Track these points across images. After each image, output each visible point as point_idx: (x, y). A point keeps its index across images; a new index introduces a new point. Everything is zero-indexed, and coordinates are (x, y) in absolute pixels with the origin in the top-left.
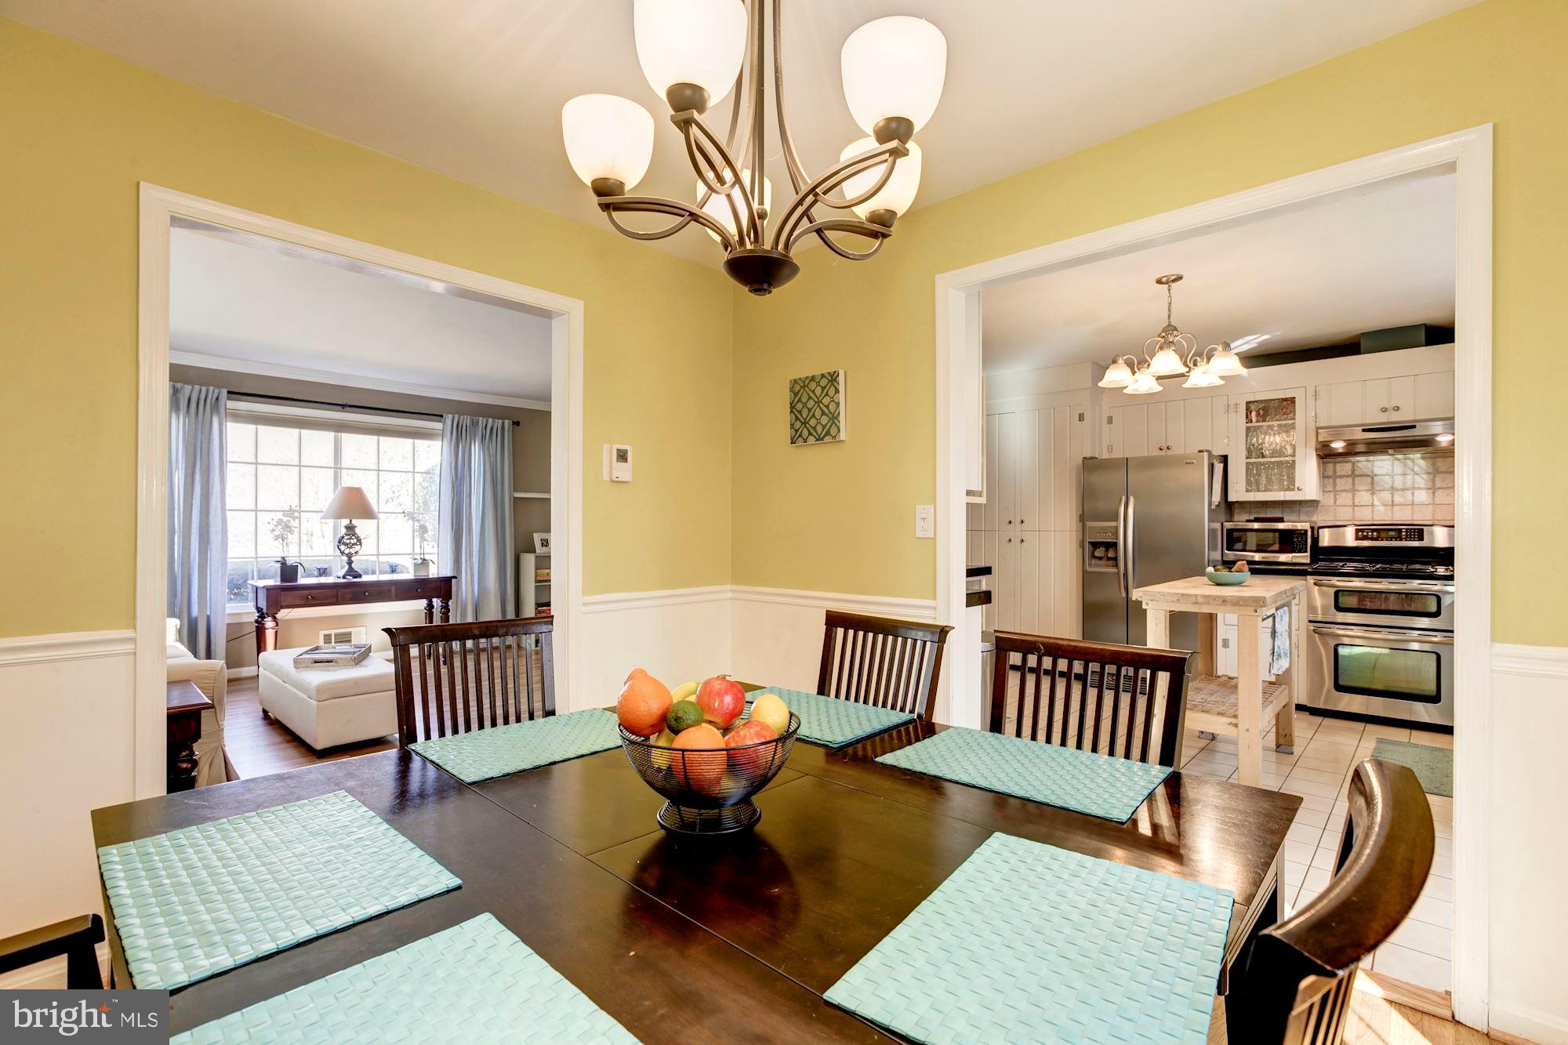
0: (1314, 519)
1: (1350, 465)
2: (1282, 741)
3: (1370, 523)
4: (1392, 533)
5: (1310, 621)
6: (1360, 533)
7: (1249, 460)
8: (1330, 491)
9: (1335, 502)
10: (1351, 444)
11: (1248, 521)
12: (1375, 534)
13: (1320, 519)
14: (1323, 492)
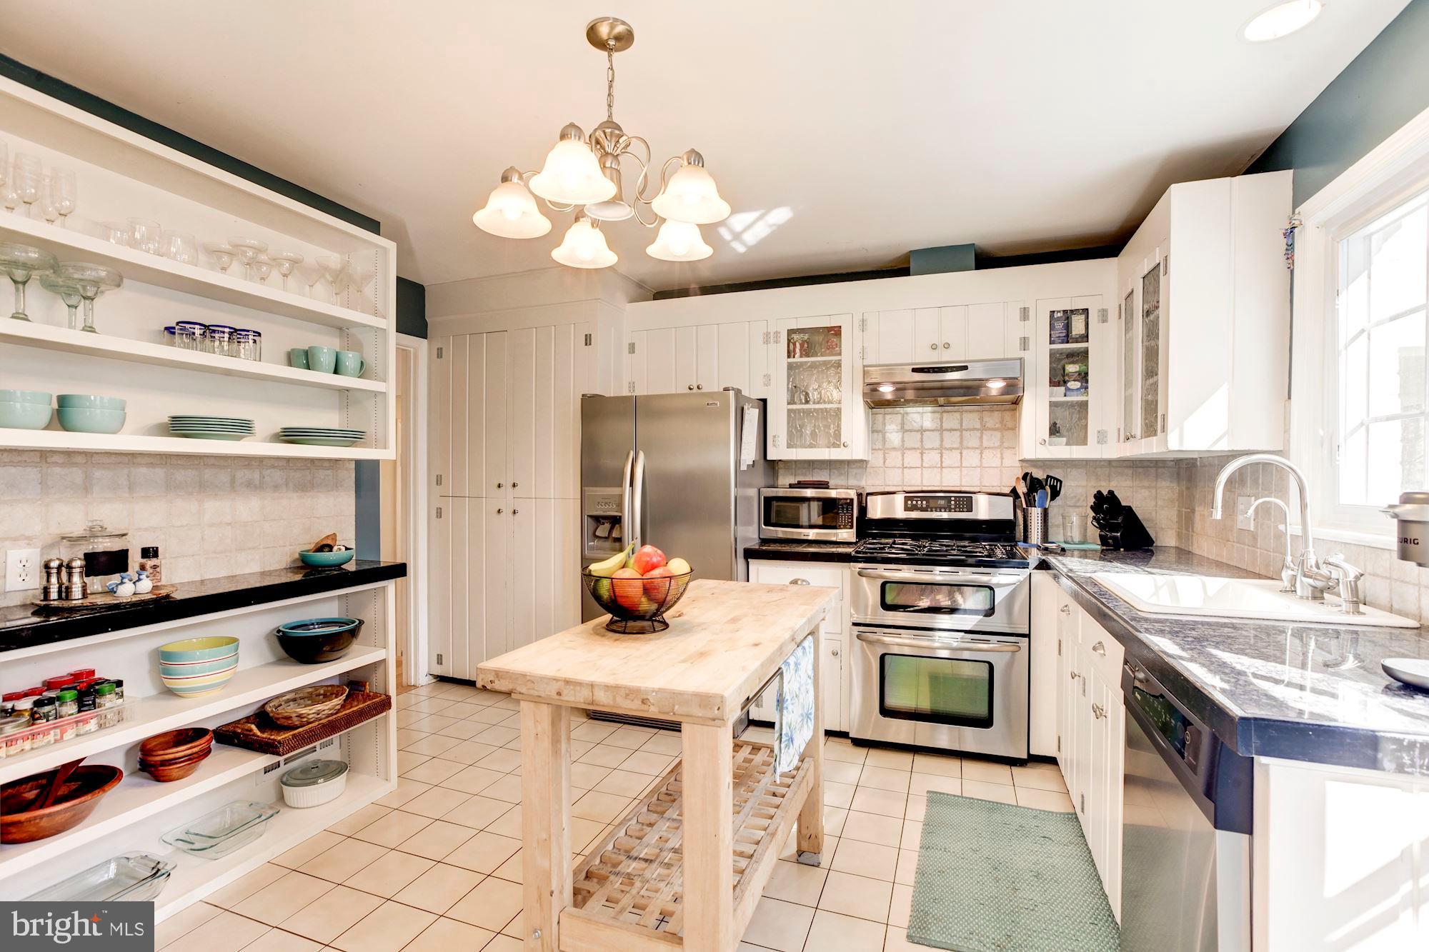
0: (863, 483)
1: (899, 417)
2: (805, 846)
3: (919, 489)
4: (942, 502)
5: (855, 624)
6: (909, 502)
7: (791, 407)
8: (879, 449)
9: (884, 462)
10: (901, 388)
11: (791, 486)
12: (924, 502)
13: (869, 484)
14: (873, 450)
